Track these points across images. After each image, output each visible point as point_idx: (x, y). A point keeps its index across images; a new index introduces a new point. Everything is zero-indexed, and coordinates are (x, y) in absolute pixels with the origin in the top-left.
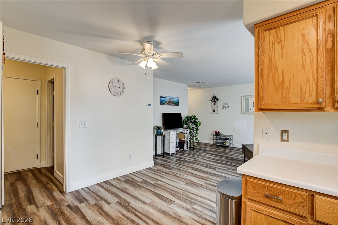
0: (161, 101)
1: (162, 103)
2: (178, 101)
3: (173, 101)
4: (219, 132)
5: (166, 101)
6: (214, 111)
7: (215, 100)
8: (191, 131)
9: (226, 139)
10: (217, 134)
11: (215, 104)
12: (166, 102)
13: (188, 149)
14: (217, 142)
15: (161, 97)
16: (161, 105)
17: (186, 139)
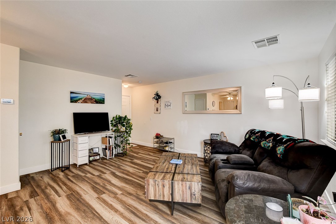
0: (71, 98)
1: (73, 100)
2: (104, 99)
3: (94, 98)
4: (159, 134)
5: (79, 98)
6: (157, 110)
7: (158, 97)
8: (120, 135)
9: (167, 143)
10: (158, 136)
11: (157, 103)
12: (81, 99)
13: (114, 157)
14: (160, 146)
15: (71, 93)
16: (71, 102)
17: (109, 144)
